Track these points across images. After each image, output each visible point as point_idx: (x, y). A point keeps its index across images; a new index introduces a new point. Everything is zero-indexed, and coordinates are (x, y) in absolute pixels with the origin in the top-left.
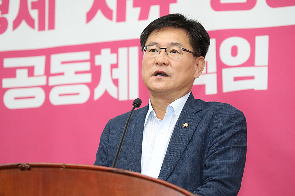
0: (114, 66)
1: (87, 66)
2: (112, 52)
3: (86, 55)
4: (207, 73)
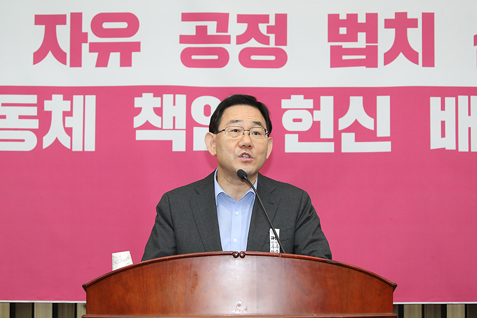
0: (68, 114)
1: (34, 111)
2: (64, 99)
3: (33, 99)
4: (174, 129)
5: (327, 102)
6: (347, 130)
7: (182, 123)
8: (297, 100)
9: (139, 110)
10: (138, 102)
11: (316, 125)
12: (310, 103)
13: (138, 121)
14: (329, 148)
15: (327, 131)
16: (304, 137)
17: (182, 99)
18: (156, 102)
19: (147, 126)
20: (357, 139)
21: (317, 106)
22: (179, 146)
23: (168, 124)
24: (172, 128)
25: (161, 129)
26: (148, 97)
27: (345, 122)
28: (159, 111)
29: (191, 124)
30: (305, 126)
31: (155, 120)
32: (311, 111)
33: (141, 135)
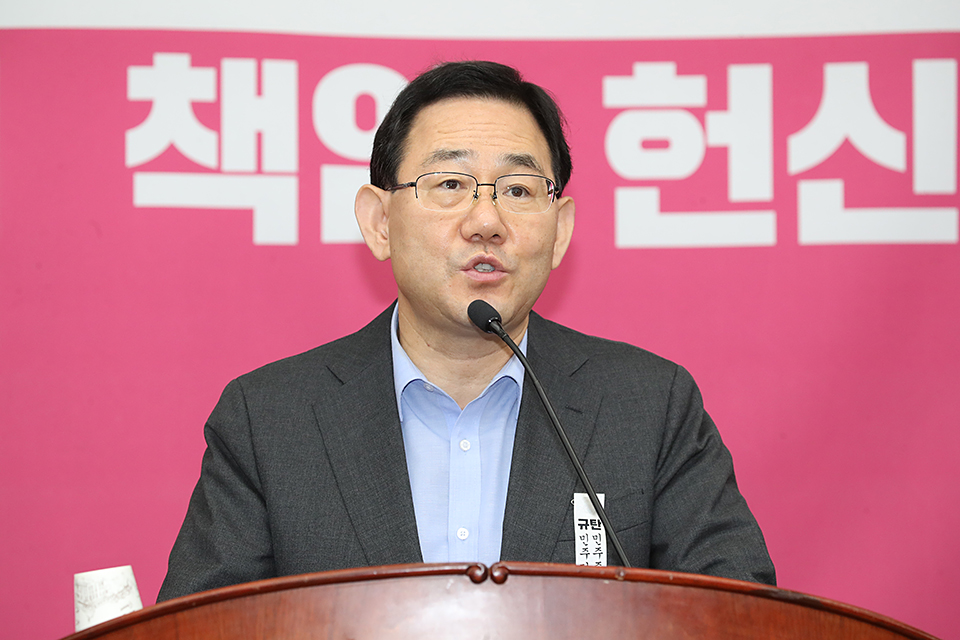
4: (259, 171)
5: (751, 84)
6: (818, 172)
7: (284, 153)
8: (655, 81)
9: (143, 109)
10: (140, 82)
11: (716, 160)
12: (695, 89)
13: (140, 145)
14: (759, 230)
15: (751, 178)
16: (677, 196)
17: (283, 74)
18: (200, 83)
19: (172, 161)
20: (852, 200)
21: (718, 98)
22: (276, 227)
23: (239, 155)
24: (252, 166)
25: (218, 171)
26: (172, 66)
27: (809, 147)
28: (208, 114)
29: (314, 155)
30: (682, 162)
31: (197, 143)
32: (699, 113)
33: (152, 191)
